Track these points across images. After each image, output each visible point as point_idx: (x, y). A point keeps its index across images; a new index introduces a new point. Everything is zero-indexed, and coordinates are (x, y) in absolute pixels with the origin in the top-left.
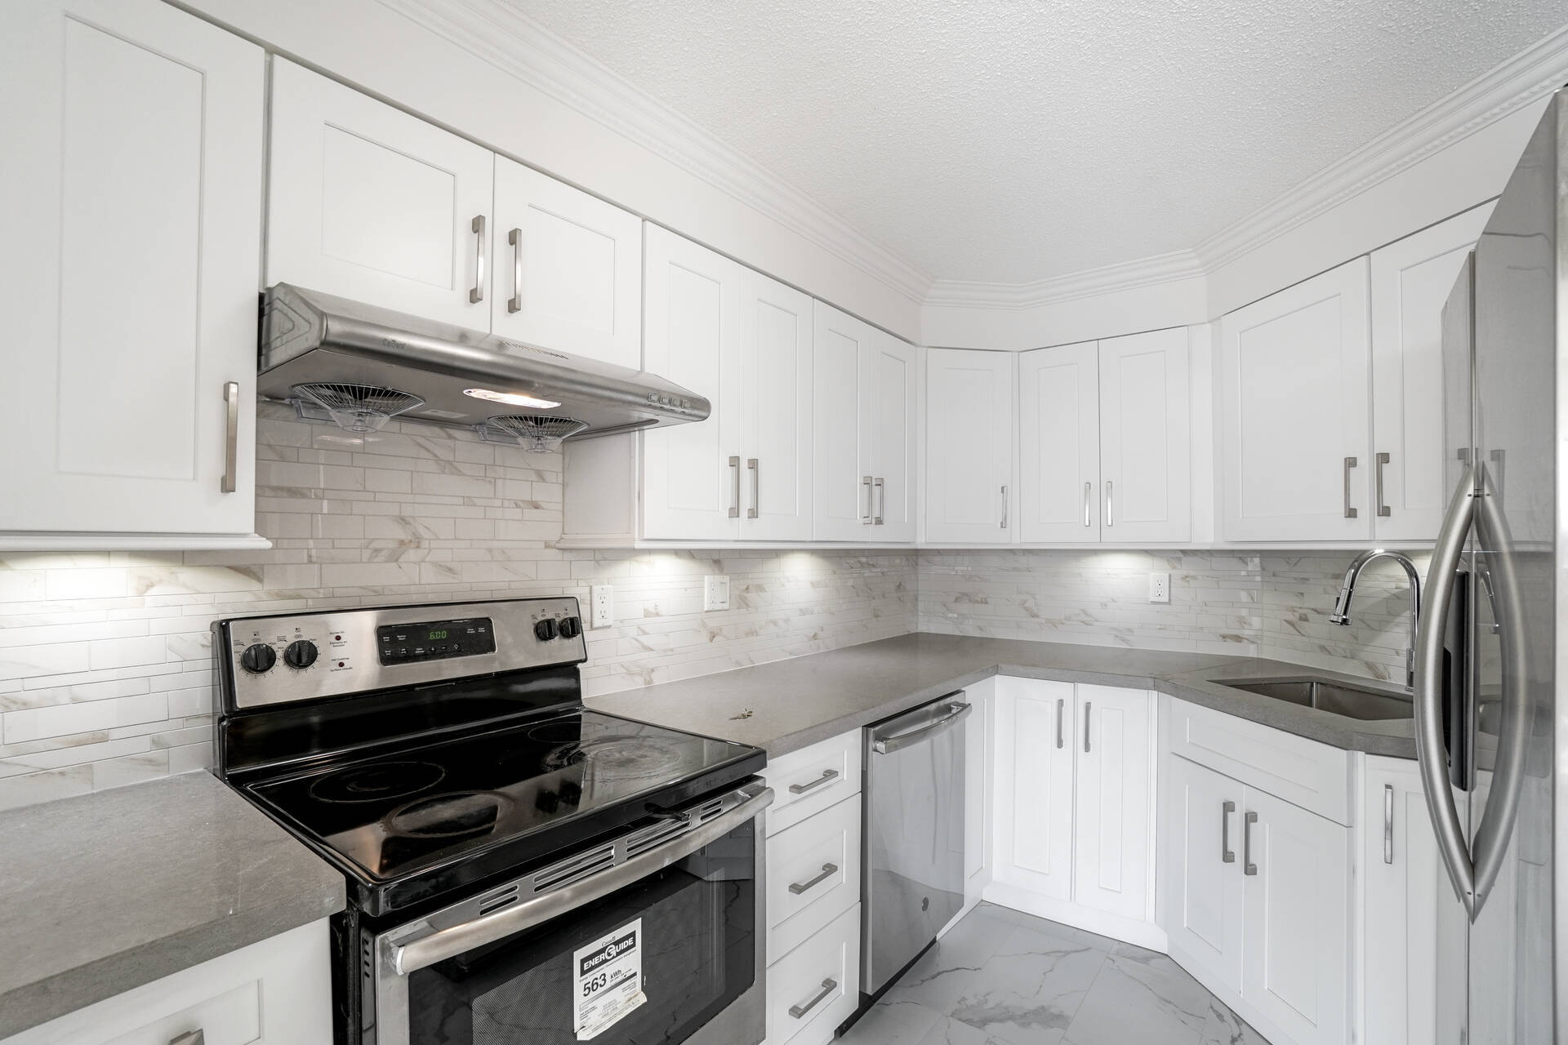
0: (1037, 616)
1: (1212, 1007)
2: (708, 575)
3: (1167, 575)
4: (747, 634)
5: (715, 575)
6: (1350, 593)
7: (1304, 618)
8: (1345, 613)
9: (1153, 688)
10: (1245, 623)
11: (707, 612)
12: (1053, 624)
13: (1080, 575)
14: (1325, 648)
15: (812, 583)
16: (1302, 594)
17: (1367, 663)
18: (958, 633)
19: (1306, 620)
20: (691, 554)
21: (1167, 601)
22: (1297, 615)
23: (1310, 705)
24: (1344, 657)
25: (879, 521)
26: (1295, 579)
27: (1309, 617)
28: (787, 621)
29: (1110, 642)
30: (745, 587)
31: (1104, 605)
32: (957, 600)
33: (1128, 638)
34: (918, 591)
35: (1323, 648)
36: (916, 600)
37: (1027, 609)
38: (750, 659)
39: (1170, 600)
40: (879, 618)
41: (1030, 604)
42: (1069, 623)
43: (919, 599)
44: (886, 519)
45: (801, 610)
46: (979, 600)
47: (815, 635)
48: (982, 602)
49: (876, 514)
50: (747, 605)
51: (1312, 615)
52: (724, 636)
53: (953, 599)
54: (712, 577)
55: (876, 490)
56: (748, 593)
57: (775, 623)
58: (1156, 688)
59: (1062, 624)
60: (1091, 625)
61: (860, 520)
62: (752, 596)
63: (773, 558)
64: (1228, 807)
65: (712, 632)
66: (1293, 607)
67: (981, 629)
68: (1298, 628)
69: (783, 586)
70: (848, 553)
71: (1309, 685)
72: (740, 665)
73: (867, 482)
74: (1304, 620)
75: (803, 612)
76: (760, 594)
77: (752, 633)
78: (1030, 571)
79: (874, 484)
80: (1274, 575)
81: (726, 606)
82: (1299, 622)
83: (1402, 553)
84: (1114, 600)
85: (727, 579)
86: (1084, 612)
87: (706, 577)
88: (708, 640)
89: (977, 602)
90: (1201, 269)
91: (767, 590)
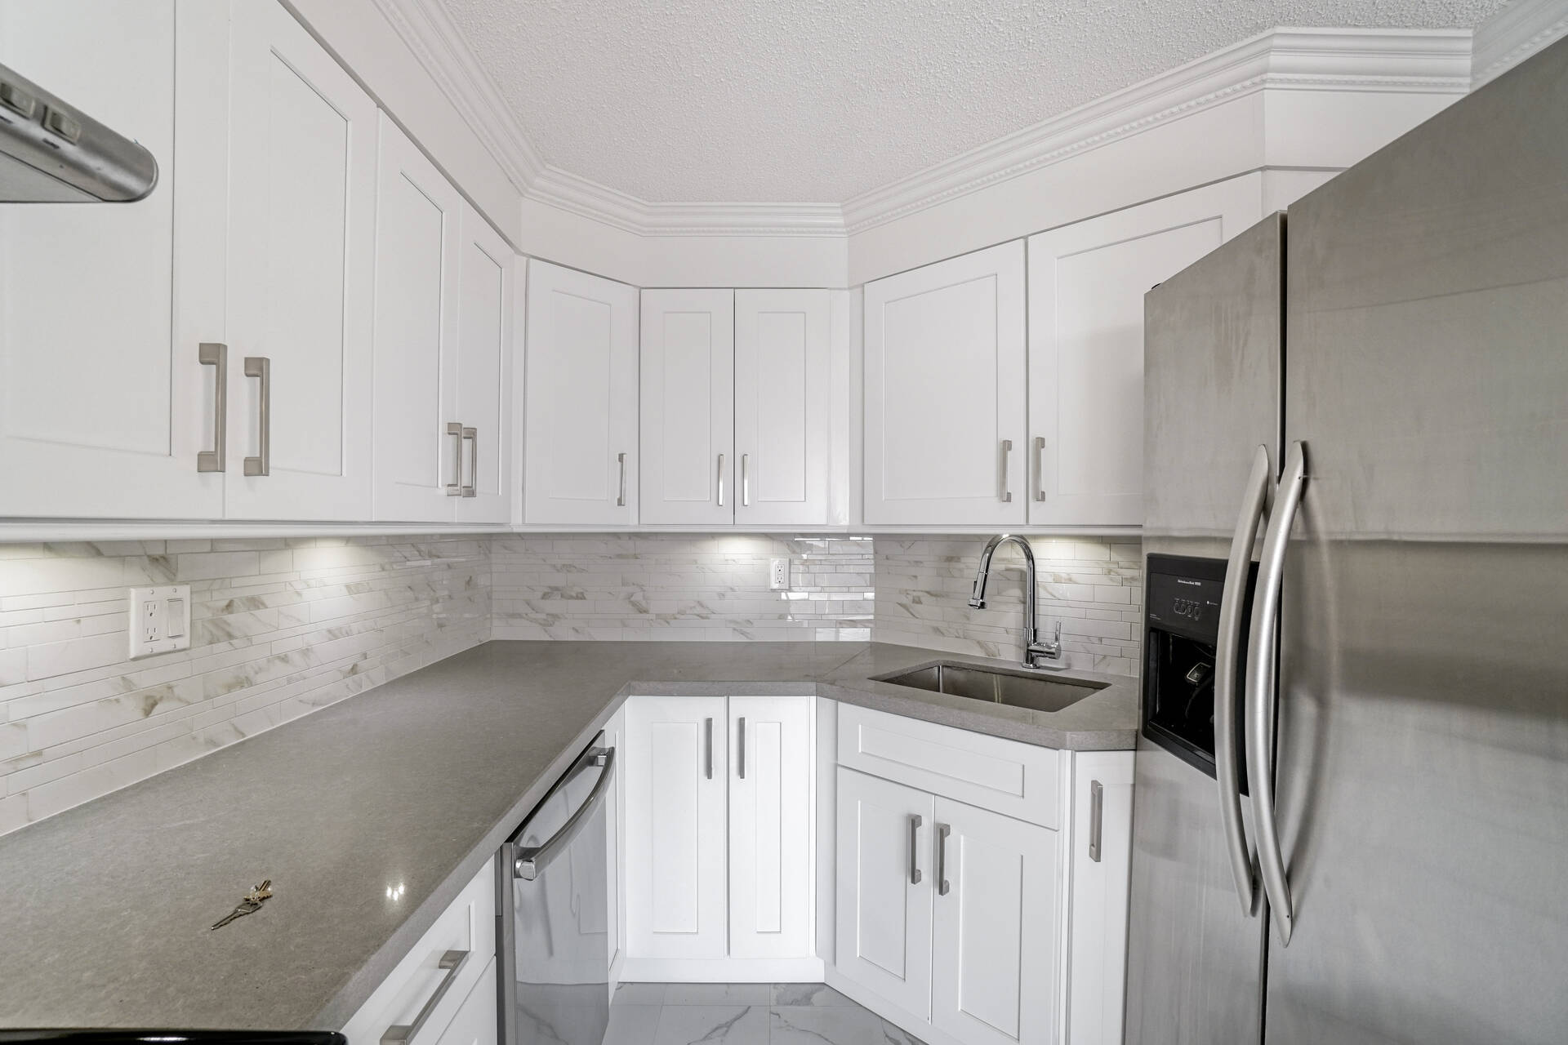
0: (646, 612)
1: (887, 1036)
2: (134, 586)
3: (788, 560)
4: (230, 688)
5: (154, 584)
6: (986, 576)
7: (917, 601)
8: (982, 598)
9: (815, 693)
10: (859, 608)
11: (135, 659)
12: (666, 619)
13: (696, 562)
14: (938, 629)
15: (348, 587)
16: (916, 577)
17: (978, 642)
18: (547, 638)
19: (920, 602)
20: (93, 549)
21: (787, 588)
22: (911, 598)
23: (939, 691)
24: (957, 637)
25: (470, 492)
26: (909, 562)
27: (923, 599)
28: (306, 652)
29: (729, 637)
30: (225, 603)
31: (722, 595)
32: (545, 596)
33: (745, 630)
34: (491, 586)
35: (937, 630)
36: (490, 598)
37: (634, 604)
38: (236, 729)
39: (790, 587)
40: (443, 629)
41: (638, 597)
42: (683, 617)
43: (493, 597)
44: (479, 489)
45: (329, 631)
46: (575, 595)
47: (355, 666)
48: (577, 598)
49: (466, 480)
50: (230, 636)
51: (925, 598)
52: (180, 700)
53: (540, 594)
54: (148, 590)
55: (466, 444)
56: (231, 613)
57: (284, 659)
58: (819, 693)
59: (675, 618)
60: (709, 618)
61: (443, 491)
62: (238, 619)
63: (279, 549)
64: (914, 822)
65: (147, 698)
66: (906, 590)
67: (577, 631)
68: (911, 610)
69: (299, 594)
70: (401, 540)
71: (936, 669)
72: (216, 745)
73: (454, 429)
74: (917, 603)
75: (333, 634)
76: (257, 612)
77: (243, 682)
78: (637, 558)
79: (463, 434)
80: (887, 559)
81: (183, 643)
82: (913, 605)
83: (1022, 537)
84: (732, 589)
85: (184, 591)
86: (700, 604)
87: (133, 592)
88: (139, 714)
89: (571, 597)
90: (844, 230)
91: (267, 603)
